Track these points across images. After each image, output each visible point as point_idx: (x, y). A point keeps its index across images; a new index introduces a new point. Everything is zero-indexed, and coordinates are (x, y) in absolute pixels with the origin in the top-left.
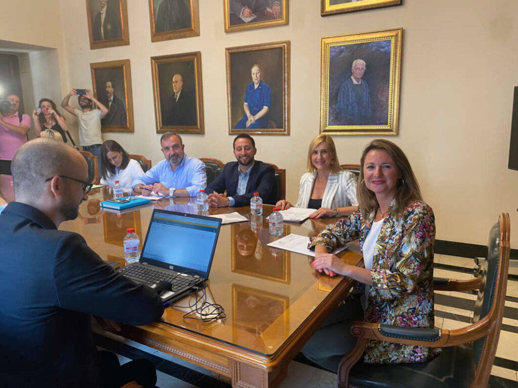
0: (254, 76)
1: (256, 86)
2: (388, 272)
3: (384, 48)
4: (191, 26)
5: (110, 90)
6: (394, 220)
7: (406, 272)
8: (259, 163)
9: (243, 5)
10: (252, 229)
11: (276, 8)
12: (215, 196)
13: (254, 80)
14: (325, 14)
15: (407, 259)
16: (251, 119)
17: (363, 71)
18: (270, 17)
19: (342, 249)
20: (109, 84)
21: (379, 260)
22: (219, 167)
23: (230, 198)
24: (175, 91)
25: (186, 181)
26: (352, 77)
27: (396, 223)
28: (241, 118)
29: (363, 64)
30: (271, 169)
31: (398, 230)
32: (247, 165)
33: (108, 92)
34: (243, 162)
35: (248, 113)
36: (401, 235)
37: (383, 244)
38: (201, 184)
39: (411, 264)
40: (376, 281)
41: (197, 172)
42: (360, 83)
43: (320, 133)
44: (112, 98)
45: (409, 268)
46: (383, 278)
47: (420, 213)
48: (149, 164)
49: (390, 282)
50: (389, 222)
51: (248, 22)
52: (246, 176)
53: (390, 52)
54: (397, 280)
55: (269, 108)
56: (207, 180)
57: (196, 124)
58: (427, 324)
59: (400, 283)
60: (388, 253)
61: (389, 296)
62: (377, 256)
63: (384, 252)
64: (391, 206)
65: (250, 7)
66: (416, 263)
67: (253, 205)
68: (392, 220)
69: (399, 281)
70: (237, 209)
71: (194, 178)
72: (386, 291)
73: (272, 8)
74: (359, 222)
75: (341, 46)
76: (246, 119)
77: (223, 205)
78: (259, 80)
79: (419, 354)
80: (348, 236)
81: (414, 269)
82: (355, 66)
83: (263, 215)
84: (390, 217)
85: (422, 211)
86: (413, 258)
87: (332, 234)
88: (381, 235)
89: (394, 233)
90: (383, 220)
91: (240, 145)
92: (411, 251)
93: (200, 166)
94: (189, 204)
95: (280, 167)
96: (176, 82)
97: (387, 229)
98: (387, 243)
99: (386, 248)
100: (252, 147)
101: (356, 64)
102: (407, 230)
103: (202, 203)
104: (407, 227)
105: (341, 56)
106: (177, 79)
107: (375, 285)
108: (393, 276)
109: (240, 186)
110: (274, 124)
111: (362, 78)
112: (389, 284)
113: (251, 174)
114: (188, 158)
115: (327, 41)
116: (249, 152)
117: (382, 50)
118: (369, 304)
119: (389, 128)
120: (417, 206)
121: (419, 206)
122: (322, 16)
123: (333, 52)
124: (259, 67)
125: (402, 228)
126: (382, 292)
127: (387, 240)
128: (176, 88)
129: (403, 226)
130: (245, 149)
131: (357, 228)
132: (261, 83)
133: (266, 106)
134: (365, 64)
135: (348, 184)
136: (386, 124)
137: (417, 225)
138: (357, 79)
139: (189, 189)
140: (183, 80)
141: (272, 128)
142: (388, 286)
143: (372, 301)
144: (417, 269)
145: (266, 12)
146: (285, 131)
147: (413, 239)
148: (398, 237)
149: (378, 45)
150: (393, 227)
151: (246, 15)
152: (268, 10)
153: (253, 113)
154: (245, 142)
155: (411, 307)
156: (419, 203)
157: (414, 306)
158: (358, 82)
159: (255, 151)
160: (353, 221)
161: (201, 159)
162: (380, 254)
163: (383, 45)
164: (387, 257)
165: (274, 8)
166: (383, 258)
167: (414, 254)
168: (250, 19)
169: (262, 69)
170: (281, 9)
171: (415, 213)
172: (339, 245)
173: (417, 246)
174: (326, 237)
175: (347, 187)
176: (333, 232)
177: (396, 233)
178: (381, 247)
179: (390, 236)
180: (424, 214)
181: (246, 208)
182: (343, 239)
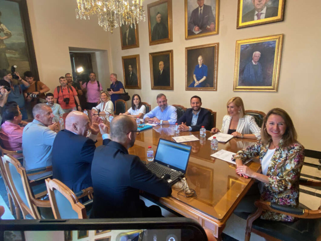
0: (199, 62)
1: (200, 66)
2: (278, 178)
3: (271, 45)
4: (168, 37)
5: (130, 69)
6: (282, 150)
7: (287, 178)
8: (203, 109)
9: (195, 25)
10: (200, 143)
11: (212, 26)
12: (183, 126)
13: (199, 63)
14: (239, 28)
15: (289, 172)
16: (197, 83)
17: (259, 58)
18: (209, 30)
19: (249, 161)
20: (130, 66)
21: (271, 169)
22: (182, 109)
23: (190, 127)
24: (160, 69)
25: (168, 117)
26: (253, 61)
27: (283, 152)
28: (192, 82)
29: (259, 54)
30: (209, 112)
31: (284, 156)
32: (197, 111)
33: (129, 70)
34: (195, 109)
35: (195, 80)
36: (285, 158)
37: (274, 162)
38: (174, 118)
39: (291, 174)
40: (271, 183)
41: (174, 112)
42: (257, 64)
43: (233, 90)
44: (131, 73)
45: (290, 177)
46: (275, 182)
47: (298, 149)
48: (150, 107)
49: (279, 184)
50: (279, 151)
51: (198, 34)
52: (197, 115)
53: (275, 46)
54: (282, 182)
55: (207, 77)
56: (178, 117)
57: (169, 85)
58: (295, 204)
59: (284, 184)
60: (277, 166)
61: (277, 191)
62: (270, 167)
63: (275, 166)
64: (280, 142)
65: (198, 26)
66: (293, 174)
67: (201, 132)
68: (280, 150)
69: (284, 183)
70: (193, 133)
71: (171, 115)
72: (276, 188)
73: (210, 26)
74: (259, 148)
75: (247, 44)
76: (194, 82)
77: (185, 130)
78: (202, 63)
79: (290, 218)
80: (253, 155)
81: (292, 177)
82: (255, 55)
83: (206, 137)
84: (279, 148)
85: (299, 148)
86: (292, 171)
87: (244, 153)
88: (274, 157)
89: (281, 157)
90: (275, 149)
91: (194, 101)
92: (291, 168)
93: (174, 110)
94: (169, 128)
95: (214, 111)
96: (161, 65)
97: (278, 154)
98: (277, 161)
99: (276, 164)
100: (200, 102)
101: (255, 54)
102: (289, 157)
103: (176, 130)
104: (289, 155)
105: (247, 50)
106: (161, 63)
107: (270, 184)
108: (280, 180)
109: (193, 120)
110: (209, 85)
111: (258, 61)
112: (279, 185)
113: (199, 115)
114: (169, 106)
115: (239, 42)
116: (198, 105)
117: (270, 46)
118: (264, 190)
119: (272, 88)
120: (296, 145)
121: (297, 145)
122: (237, 29)
123: (242, 48)
124: (202, 57)
125: (286, 155)
126: (274, 189)
127: (277, 160)
128: (161, 68)
129: (287, 154)
130: (196, 103)
131: (258, 151)
132: (203, 65)
133: (205, 76)
134: (260, 54)
135: (250, 123)
136: (271, 85)
137: (296, 155)
138: (255, 62)
139: (169, 121)
140: (164, 64)
141: (208, 87)
142: (278, 186)
143: (265, 189)
144: (294, 177)
145: (206, 28)
146: (214, 89)
147: (293, 162)
148: (283, 159)
149: (269, 43)
150: (281, 154)
151: (196, 30)
152: (208, 27)
153: (198, 80)
154: (197, 100)
155: (287, 195)
156: (297, 144)
157: (289, 194)
158: (256, 63)
159: (201, 104)
160: (256, 147)
161: (174, 106)
162: (272, 167)
163: (271, 43)
164: (277, 169)
165: (211, 26)
166: (274, 169)
167: (293, 170)
168: (198, 32)
169: (203, 58)
170: (215, 26)
171: (295, 149)
172: (248, 158)
173: (295, 166)
174: (241, 155)
175: (250, 124)
176: (245, 152)
177: (283, 157)
178: (273, 163)
179: (279, 158)
180: (300, 150)
181: (197, 132)
182: (250, 156)
